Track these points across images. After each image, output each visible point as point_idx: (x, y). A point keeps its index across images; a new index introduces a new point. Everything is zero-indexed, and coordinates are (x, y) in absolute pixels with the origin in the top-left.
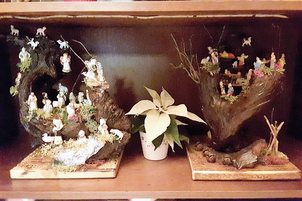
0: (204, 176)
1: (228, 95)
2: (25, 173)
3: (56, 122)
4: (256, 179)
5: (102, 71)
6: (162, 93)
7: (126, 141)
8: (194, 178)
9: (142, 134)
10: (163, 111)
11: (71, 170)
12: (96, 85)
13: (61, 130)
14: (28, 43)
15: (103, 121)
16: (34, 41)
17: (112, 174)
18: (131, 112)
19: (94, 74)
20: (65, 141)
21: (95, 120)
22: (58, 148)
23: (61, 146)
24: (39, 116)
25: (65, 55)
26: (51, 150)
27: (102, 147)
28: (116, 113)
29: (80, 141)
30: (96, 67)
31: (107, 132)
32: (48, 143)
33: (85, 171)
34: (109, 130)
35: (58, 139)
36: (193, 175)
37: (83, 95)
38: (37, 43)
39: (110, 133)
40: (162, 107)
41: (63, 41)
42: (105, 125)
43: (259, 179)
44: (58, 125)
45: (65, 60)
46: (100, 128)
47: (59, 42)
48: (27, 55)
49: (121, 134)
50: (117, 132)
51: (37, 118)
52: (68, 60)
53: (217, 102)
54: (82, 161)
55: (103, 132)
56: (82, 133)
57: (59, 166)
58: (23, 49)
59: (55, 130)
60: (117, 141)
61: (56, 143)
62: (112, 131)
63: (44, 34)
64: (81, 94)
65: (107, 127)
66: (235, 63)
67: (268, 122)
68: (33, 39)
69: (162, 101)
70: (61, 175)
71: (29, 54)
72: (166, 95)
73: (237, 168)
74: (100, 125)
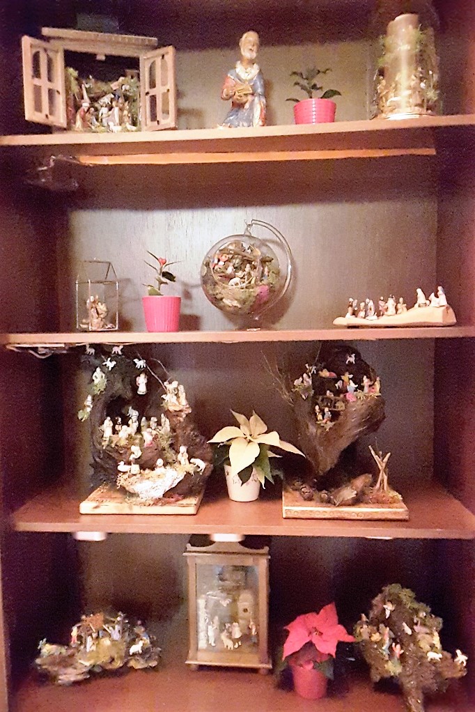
0: (296, 513)
1: (324, 421)
2: (96, 507)
3: (134, 448)
4: (356, 517)
5: (184, 394)
6: (252, 418)
7: (208, 474)
8: (284, 516)
9: (227, 468)
10: (252, 440)
11: (148, 504)
12: (177, 409)
13: (139, 458)
14: (104, 364)
15: (183, 449)
16: (111, 361)
17: (192, 510)
18: (215, 440)
19: (175, 397)
20: (142, 471)
21: (173, 449)
22: (134, 477)
23: (138, 476)
24: (115, 442)
25: (143, 376)
26: (129, 479)
27: (181, 479)
28: (198, 440)
29: (158, 471)
30: (178, 390)
31: (187, 461)
32: (124, 473)
33: (163, 505)
34: (189, 459)
35: (135, 468)
36: (284, 512)
37: (156, 420)
38: (114, 363)
39: (190, 463)
40: (251, 435)
41: (140, 360)
42: (185, 453)
43: (359, 518)
44: (136, 452)
45: (142, 381)
46: (179, 456)
47: (136, 360)
48: (102, 377)
49: (202, 465)
50: (198, 462)
51: (113, 445)
52: (145, 381)
53: (312, 429)
54: (160, 494)
55: (183, 462)
56: (160, 462)
57: (134, 499)
58: (98, 369)
59: (132, 457)
60: (198, 472)
61: (133, 472)
62: (192, 460)
63: (120, 353)
64: (154, 419)
65: (187, 456)
66: (338, 383)
67: (373, 452)
68: (109, 359)
69: (252, 429)
70: (136, 510)
71: (104, 375)
72: (256, 421)
73: (335, 505)
74: (180, 454)
